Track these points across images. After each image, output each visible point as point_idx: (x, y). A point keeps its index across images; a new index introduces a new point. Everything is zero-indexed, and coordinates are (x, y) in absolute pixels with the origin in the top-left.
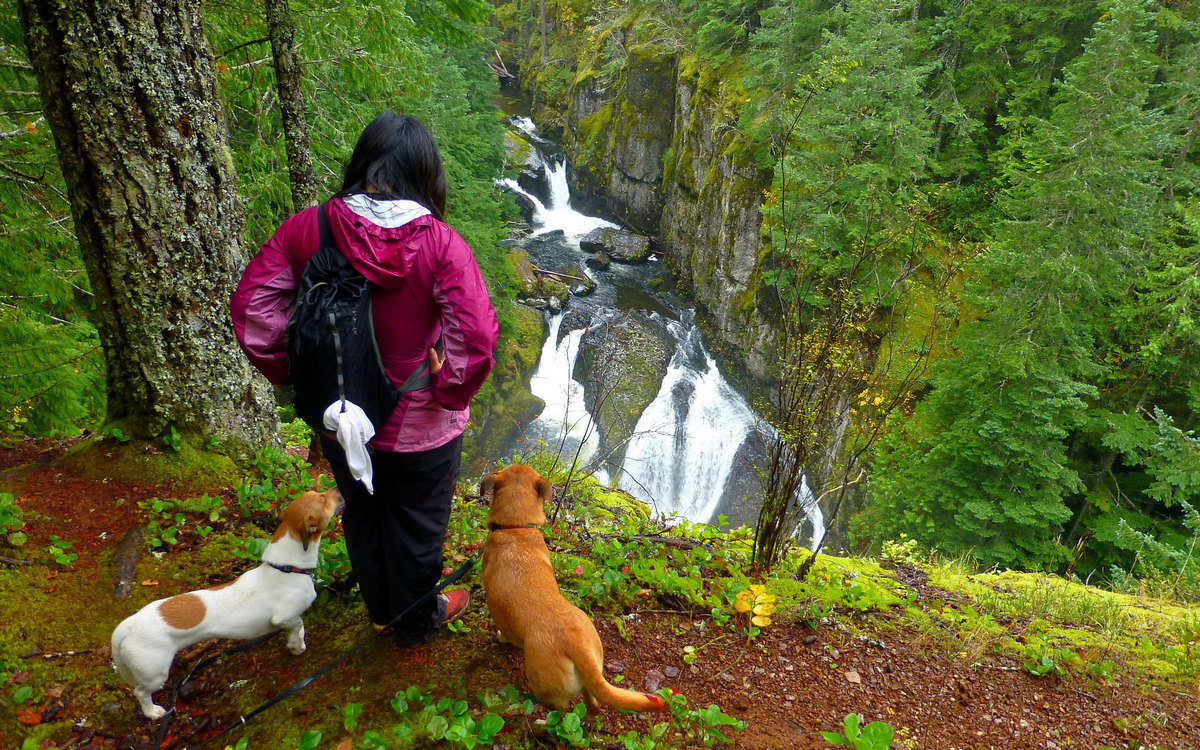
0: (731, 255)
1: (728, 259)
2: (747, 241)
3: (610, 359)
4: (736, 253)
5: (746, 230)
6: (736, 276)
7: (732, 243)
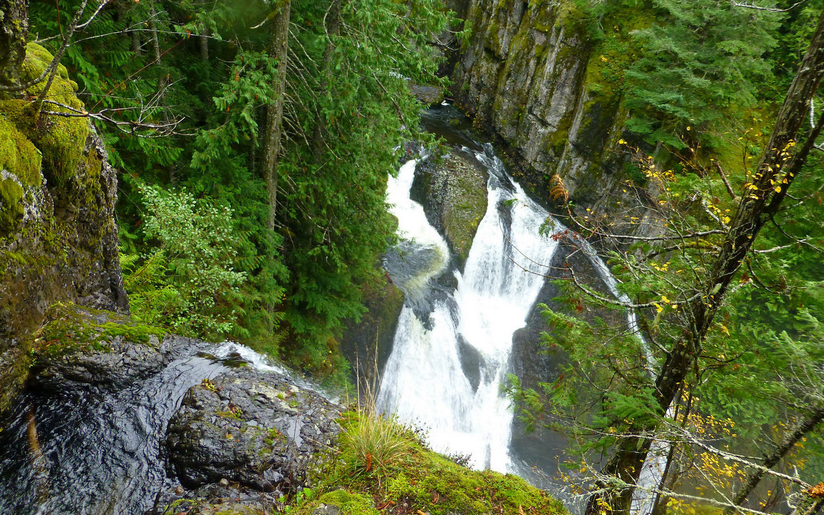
0: (548, 105)
1: (545, 107)
2: (562, 94)
3: (445, 184)
4: (553, 104)
5: (563, 86)
6: (549, 119)
7: (551, 95)
